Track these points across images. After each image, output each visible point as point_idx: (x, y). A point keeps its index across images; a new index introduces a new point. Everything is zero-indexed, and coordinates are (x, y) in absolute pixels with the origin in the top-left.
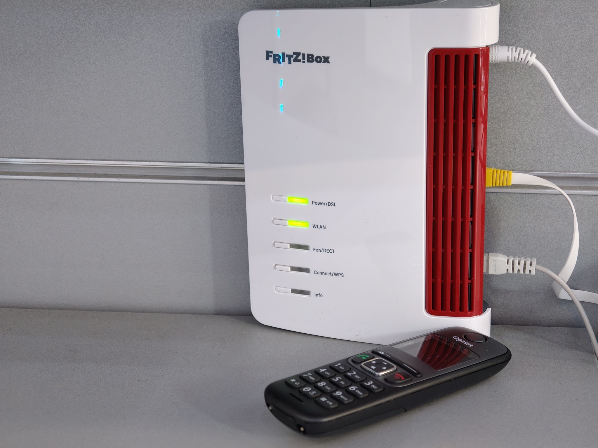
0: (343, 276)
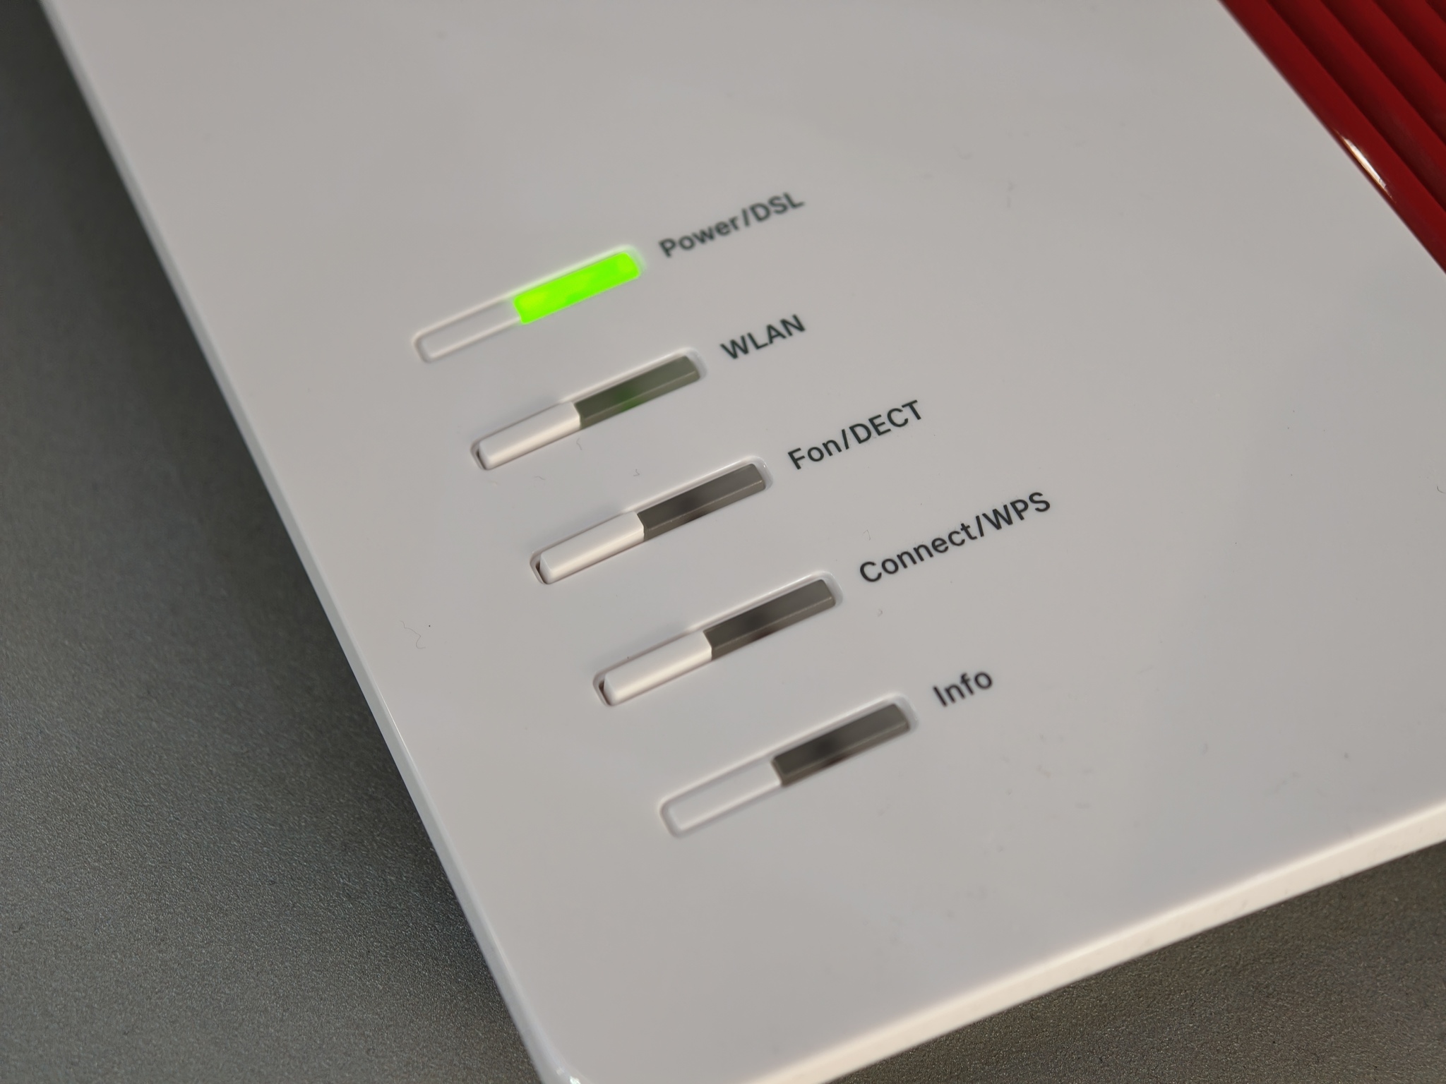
0: (1042, 506)
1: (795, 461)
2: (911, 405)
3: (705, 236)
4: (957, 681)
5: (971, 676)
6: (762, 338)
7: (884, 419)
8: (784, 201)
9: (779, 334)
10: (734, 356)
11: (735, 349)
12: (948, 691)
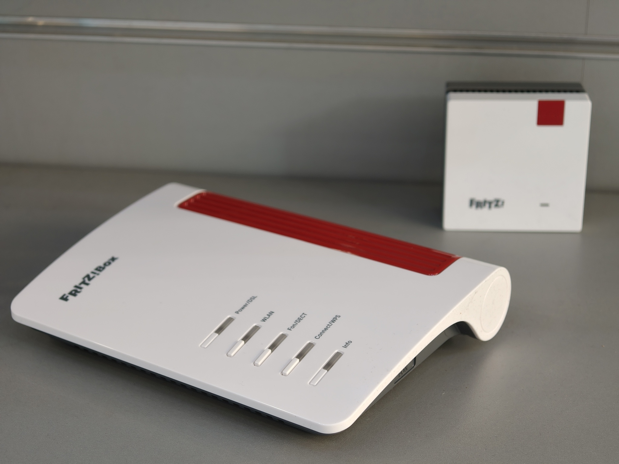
0: (339, 317)
1: (290, 330)
2: (303, 314)
3: (243, 308)
4: (346, 344)
5: (347, 342)
6: (267, 317)
7: (300, 318)
8: (253, 298)
9: (270, 315)
10: (265, 321)
11: (264, 320)
12: (345, 346)
